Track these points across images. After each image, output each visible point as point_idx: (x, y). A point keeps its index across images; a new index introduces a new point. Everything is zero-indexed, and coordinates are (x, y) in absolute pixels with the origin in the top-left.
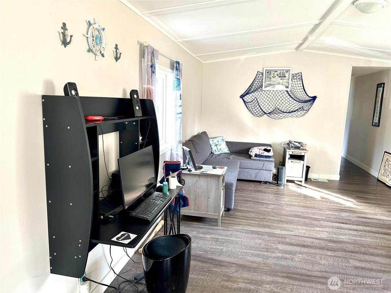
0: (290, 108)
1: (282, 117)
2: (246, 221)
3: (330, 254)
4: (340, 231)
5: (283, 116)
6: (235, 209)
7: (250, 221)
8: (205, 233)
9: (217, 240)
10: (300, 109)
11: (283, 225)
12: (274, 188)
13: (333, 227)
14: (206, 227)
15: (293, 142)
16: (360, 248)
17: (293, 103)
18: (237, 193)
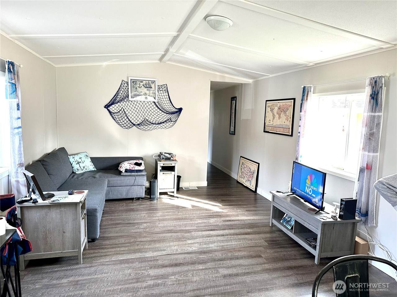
0: (158, 120)
1: (151, 129)
2: (113, 250)
3: (201, 268)
4: (210, 240)
5: (153, 127)
6: (101, 237)
7: (118, 249)
8: (61, 278)
9: (76, 283)
10: (168, 120)
11: (155, 246)
12: (147, 203)
13: (203, 237)
14: (63, 269)
15: (164, 154)
16: (227, 254)
17: (161, 115)
18: (106, 217)
